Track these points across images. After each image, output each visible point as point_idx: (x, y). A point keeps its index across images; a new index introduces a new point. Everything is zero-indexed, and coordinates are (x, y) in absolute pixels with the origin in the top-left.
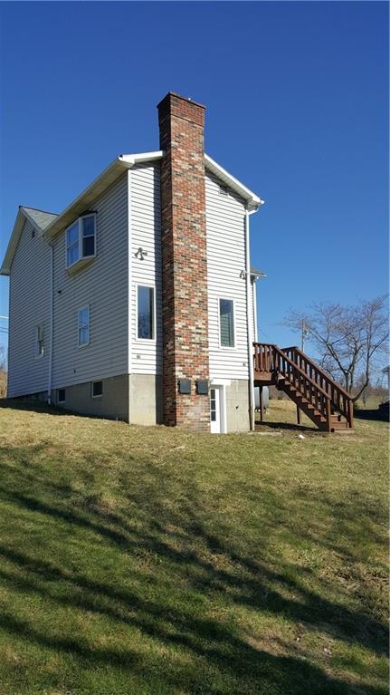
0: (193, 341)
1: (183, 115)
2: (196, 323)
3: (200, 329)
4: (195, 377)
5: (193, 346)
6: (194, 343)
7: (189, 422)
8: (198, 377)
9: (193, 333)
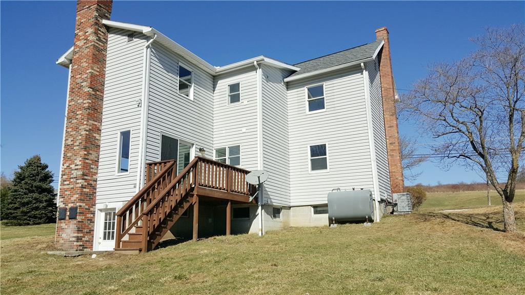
0: (72, 176)
1: (83, 7)
2: (75, 161)
3: (77, 165)
4: (70, 205)
5: (72, 180)
6: (72, 178)
7: (62, 242)
8: (72, 205)
9: (73, 170)
